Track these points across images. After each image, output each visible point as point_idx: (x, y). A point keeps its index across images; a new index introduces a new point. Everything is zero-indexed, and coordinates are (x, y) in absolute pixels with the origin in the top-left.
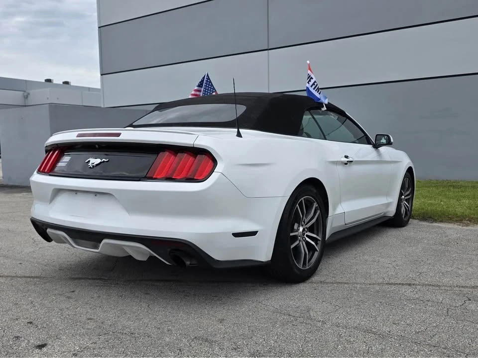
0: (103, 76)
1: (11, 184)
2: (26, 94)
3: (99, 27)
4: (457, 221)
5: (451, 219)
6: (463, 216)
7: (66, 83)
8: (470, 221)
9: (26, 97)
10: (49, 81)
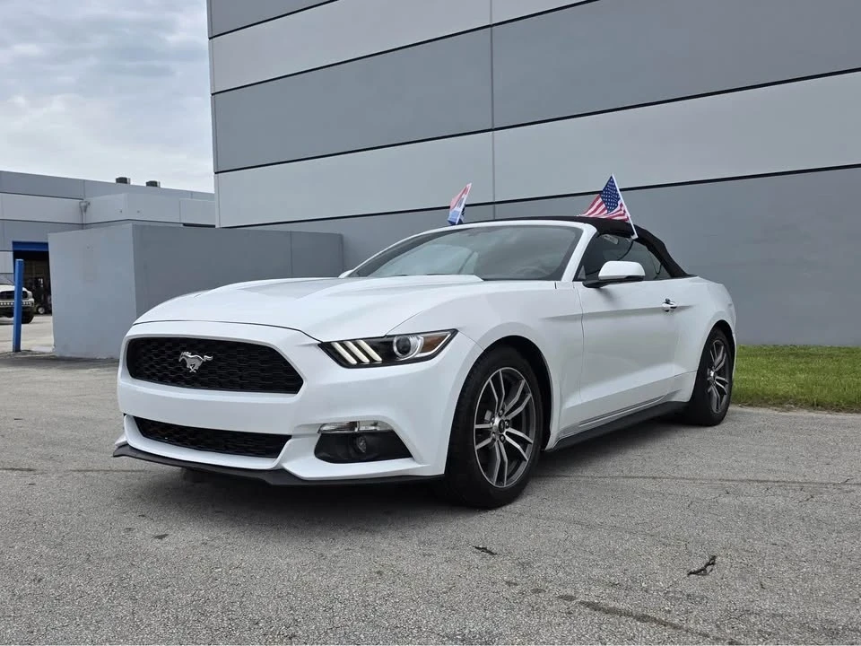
0: (220, 174)
1: (68, 355)
2: (83, 204)
3: (212, 94)
4: (774, 405)
5: (766, 402)
6: (785, 397)
7: (153, 184)
8: (796, 404)
9: (84, 209)
10: (123, 180)
